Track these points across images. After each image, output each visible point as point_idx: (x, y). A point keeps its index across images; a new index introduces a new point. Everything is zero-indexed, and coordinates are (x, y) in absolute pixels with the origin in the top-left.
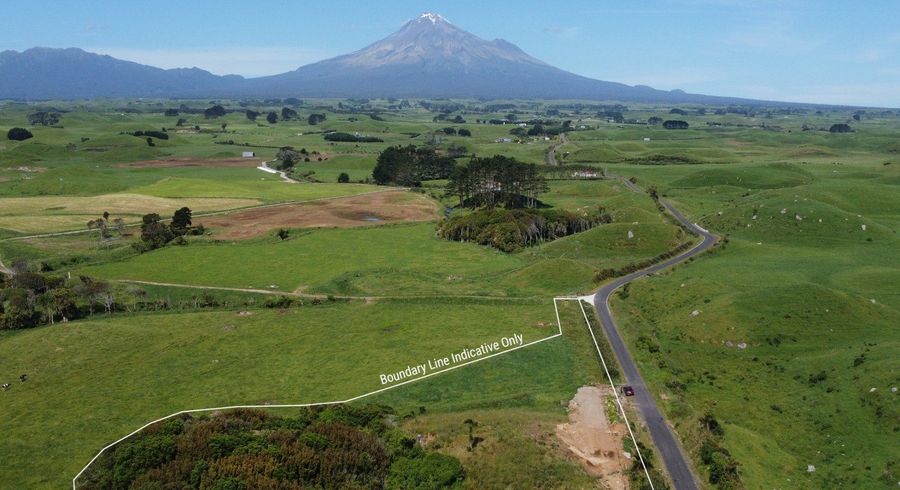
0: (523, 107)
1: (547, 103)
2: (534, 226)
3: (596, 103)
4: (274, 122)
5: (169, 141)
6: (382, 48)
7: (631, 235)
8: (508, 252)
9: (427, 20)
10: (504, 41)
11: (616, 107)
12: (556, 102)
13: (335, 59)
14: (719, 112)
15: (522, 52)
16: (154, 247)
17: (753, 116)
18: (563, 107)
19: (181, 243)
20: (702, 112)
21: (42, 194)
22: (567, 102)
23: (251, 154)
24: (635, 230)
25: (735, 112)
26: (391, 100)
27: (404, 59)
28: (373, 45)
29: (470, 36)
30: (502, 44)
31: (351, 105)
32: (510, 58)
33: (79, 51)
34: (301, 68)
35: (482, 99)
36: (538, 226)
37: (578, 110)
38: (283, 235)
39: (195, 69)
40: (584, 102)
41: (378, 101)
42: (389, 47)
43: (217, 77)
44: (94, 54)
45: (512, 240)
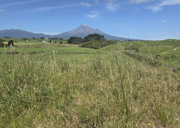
5: (29, 40)
8: (97, 49)
9: (84, 25)
23: (44, 41)
29: (91, 28)
30: (97, 30)
42: (77, 30)
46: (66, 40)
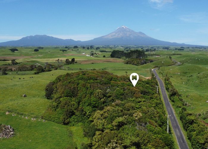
0: (145, 47)
1: (151, 46)
2: (143, 61)
3: (163, 46)
4: (88, 49)
5: (67, 52)
6: (113, 34)
7: (163, 62)
8: (137, 65)
9: (123, 28)
10: (141, 32)
11: (168, 47)
12: (153, 46)
13: (102, 37)
14: (192, 48)
15: (145, 35)
16: (68, 64)
17: (201, 49)
18: (155, 47)
19: (73, 64)
20: (188, 48)
21: (44, 58)
22: (156, 46)
23: (84, 53)
24: (164, 61)
25: (197, 48)
26: (114, 46)
27: (118, 36)
28: (110, 33)
29: (133, 31)
30: (140, 33)
31: (105, 47)
32: (143, 36)
33: (46, 35)
34: (94, 39)
35: (135, 45)
36: (144, 61)
37: (158, 47)
38: (92, 63)
39: (70, 39)
40: (160, 46)
41: (111, 46)
42: (114, 34)
43: (76, 41)
44: (49, 36)
45: (138, 63)
46: (111, 52)
